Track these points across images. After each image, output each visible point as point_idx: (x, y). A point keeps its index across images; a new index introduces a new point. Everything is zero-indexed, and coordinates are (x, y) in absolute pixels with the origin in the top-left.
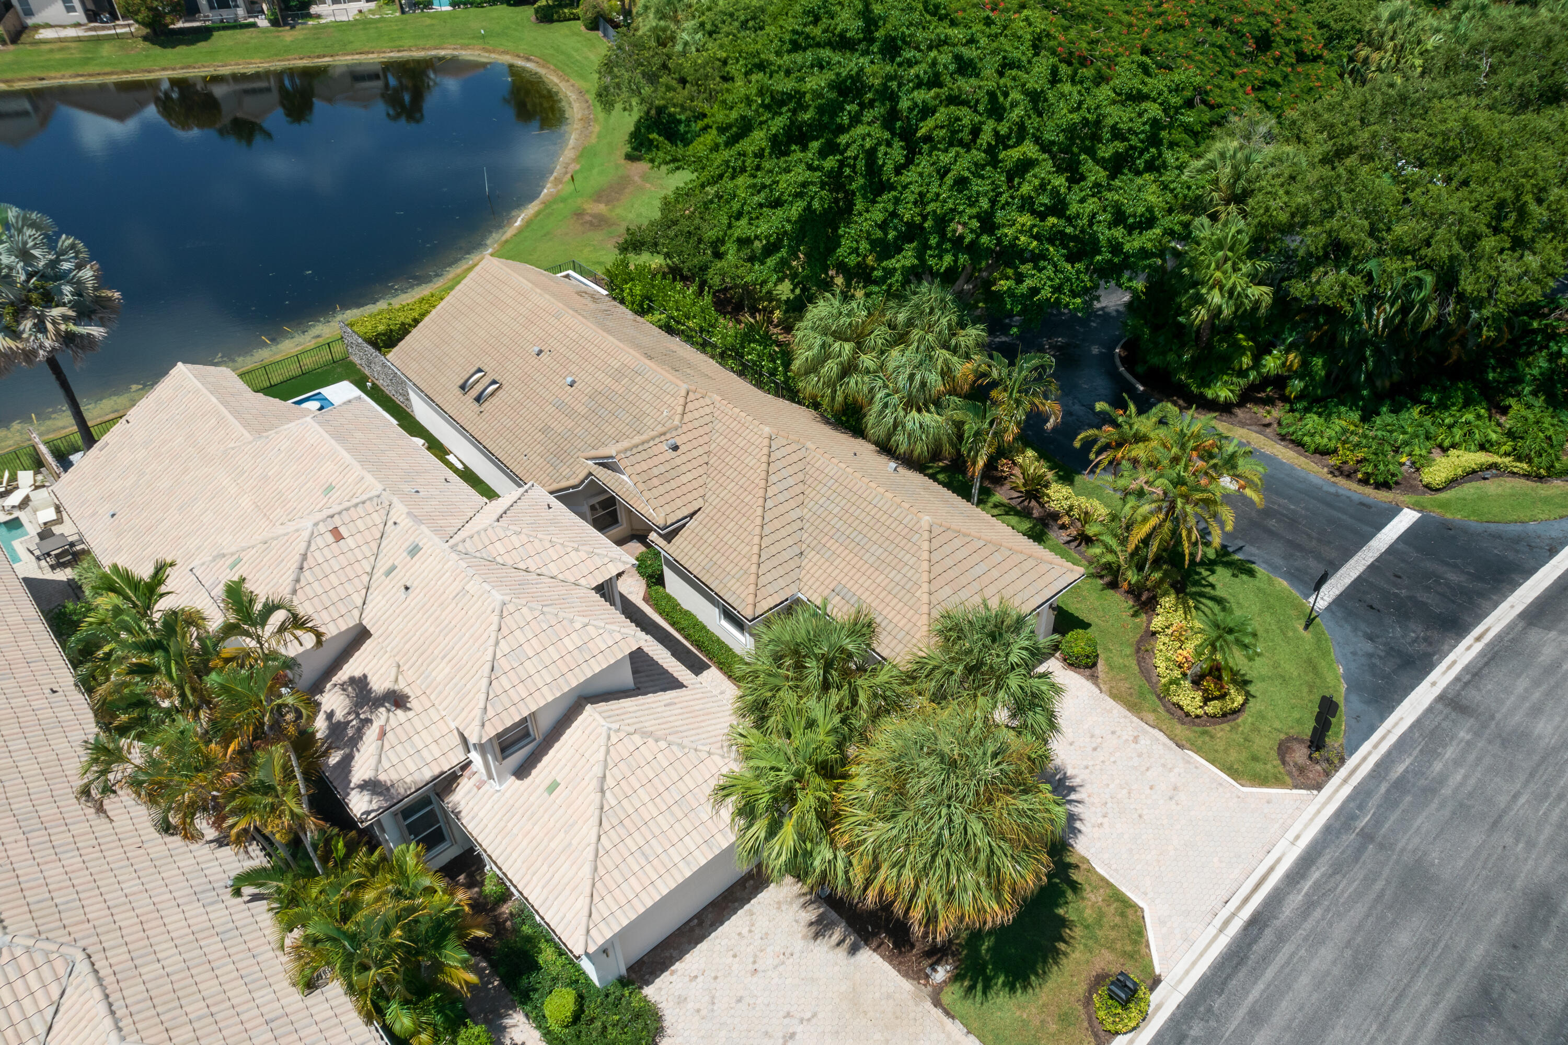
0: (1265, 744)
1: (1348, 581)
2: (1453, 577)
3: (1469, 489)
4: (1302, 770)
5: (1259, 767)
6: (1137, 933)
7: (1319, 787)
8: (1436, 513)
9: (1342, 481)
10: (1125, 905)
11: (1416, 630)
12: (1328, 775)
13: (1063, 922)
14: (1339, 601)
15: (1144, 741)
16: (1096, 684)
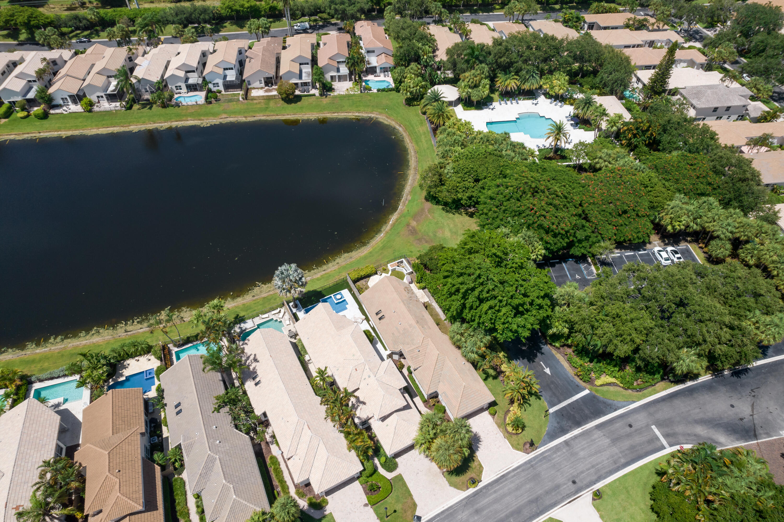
0: (522, 442)
1: (561, 407)
2: (587, 412)
3: (605, 388)
4: (526, 449)
5: (518, 447)
6: (481, 472)
7: (528, 454)
8: (594, 393)
9: (576, 377)
10: (481, 466)
11: (570, 423)
12: (531, 452)
13: (469, 466)
14: (556, 412)
15: (498, 435)
16: (493, 419)
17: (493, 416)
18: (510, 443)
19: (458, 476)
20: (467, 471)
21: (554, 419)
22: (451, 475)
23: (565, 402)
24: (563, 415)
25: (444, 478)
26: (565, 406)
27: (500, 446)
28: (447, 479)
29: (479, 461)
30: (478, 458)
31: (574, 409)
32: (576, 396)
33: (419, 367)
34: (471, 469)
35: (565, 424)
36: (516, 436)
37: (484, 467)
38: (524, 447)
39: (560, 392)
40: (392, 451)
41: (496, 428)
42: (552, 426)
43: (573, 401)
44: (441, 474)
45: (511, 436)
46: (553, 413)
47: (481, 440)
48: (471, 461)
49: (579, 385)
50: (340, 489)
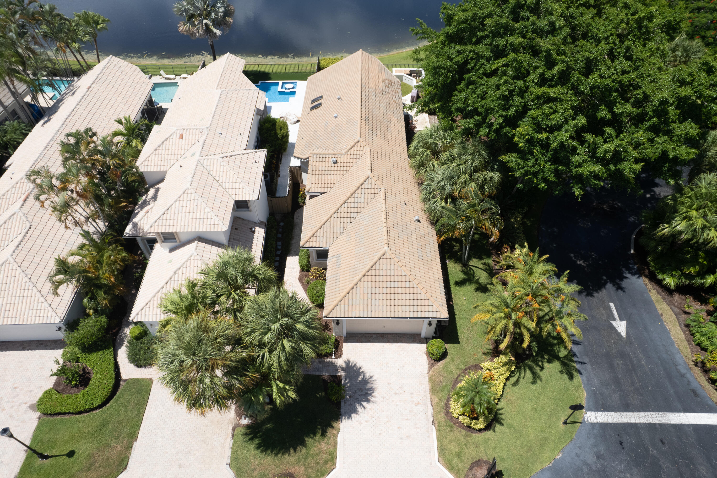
1: (625, 420)
5: (456, 461)
9: (698, 371)
10: (332, 459)
13: (303, 443)
15: (420, 408)
16: (430, 369)
17: (432, 361)
18: (438, 441)
19: (262, 452)
20: (292, 451)
21: (592, 441)
22: (250, 439)
23: (642, 414)
24: (621, 443)
25: (230, 438)
26: (636, 424)
27: (408, 437)
28: (233, 445)
29: (336, 443)
30: (336, 436)
31: (663, 443)
32: (681, 414)
33: (322, 193)
34: (304, 450)
35: (620, 472)
36: (464, 432)
37: (338, 465)
38: (471, 469)
39: (637, 384)
40: (143, 316)
41: (425, 392)
42: (577, 455)
43: (667, 424)
44: (231, 427)
45: (451, 427)
46: (593, 425)
47: (372, 399)
48: (315, 434)
49: (700, 391)
50: (24, 349)
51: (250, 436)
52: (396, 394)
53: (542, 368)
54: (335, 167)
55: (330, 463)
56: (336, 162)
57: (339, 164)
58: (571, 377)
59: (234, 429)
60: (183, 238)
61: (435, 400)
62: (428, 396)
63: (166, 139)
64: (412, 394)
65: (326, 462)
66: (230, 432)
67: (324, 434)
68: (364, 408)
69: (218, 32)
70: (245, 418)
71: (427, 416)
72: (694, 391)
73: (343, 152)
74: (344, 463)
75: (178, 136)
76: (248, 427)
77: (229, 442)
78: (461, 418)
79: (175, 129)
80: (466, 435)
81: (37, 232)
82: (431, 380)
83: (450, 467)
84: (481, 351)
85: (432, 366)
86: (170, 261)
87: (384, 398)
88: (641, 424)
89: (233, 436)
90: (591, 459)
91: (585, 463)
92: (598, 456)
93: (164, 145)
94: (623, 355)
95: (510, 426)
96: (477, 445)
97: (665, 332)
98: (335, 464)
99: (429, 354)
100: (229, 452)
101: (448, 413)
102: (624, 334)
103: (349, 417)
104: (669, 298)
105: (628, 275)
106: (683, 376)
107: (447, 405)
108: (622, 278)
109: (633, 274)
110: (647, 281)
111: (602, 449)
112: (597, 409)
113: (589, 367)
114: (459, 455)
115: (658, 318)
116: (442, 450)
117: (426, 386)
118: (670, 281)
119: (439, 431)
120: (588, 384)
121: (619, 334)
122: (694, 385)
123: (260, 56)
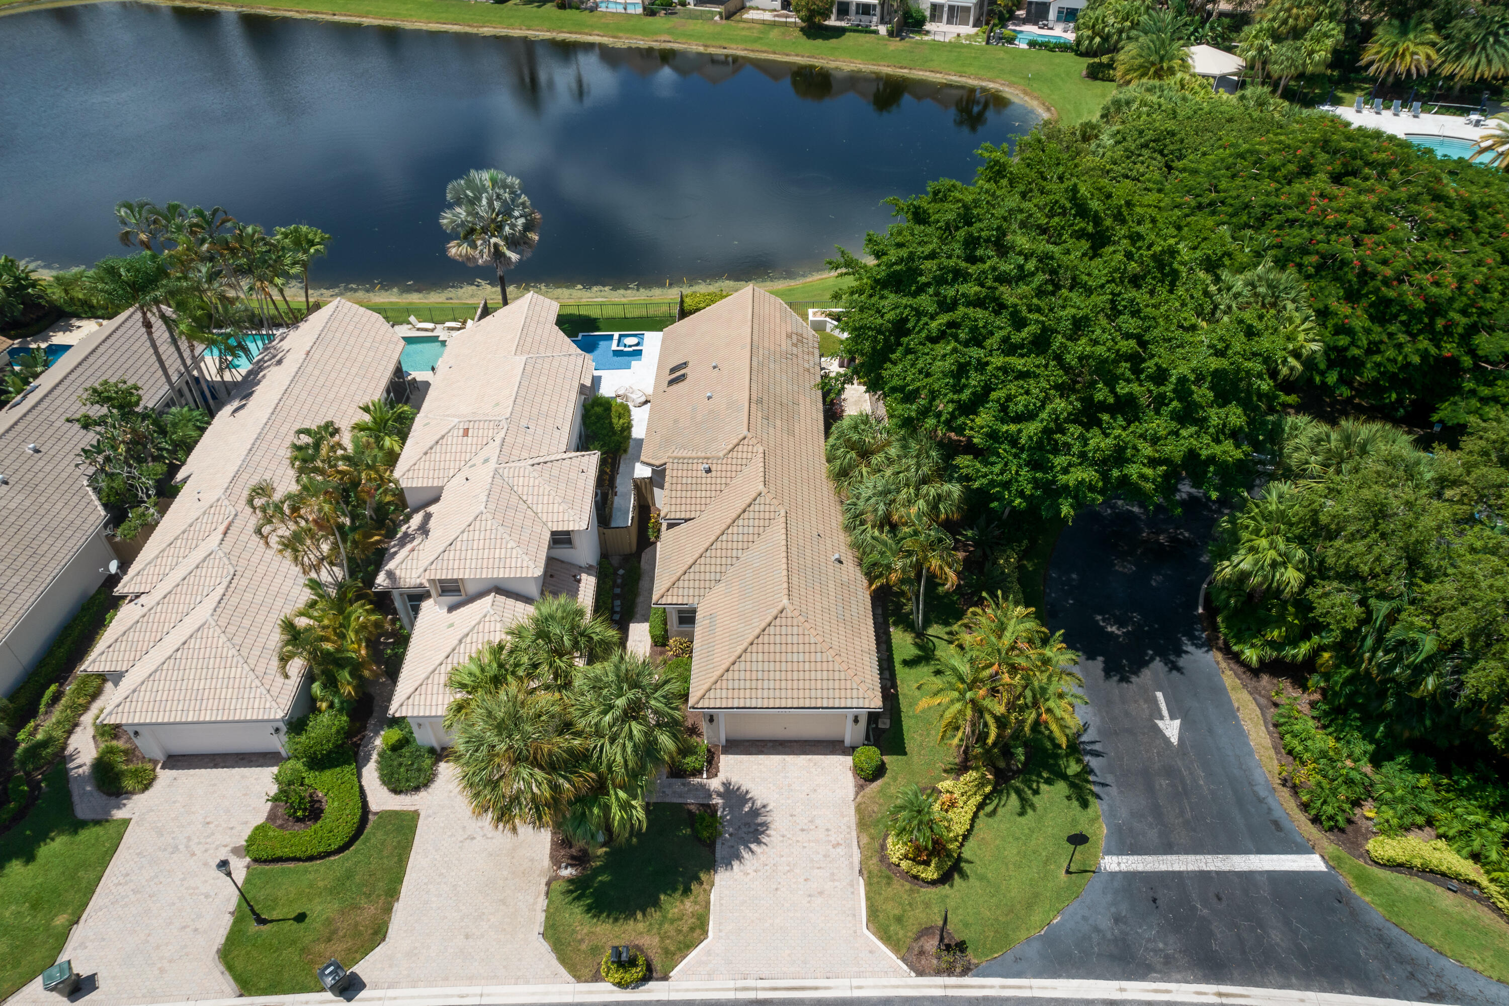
4: (922, 953)
5: (894, 928)
7: (920, 973)
10: (700, 926)
11: (1171, 945)
12: (938, 972)
14: (1130, 875)
15: (840, 850)
16: (857, 794)
17: (862, 782)
18: (868, 899)
19: (594, 916)
20: (639, 915)
21: (1109, 897)
22: (574, 899)
23: (1191, 858)
24: (1154, 900)
25: (542, 897)
26: (1180, 873)
27: (821, 893)
28: (548, 906)
29: (708, 903)
30: (708, 893)
31: (1219, 899)
32: (1252, 857)
33: (686, 520)
34: (657, 915)
35: (1149, 940)
36: (908, 886)
37: (710, 934)
38: (917, 939)
39: (1188, 815)
40: (410, 707)
41: (849, 827)
42: (1085, 918)
43: (1229, 872)
44: (544, 880)
45: (889, 878)
46: (1113, 874)
47: (765, 839)
48: (675, 890)
49: (1285, 823)
50: (216, 766)
51: (575, 895)
52: (803, 830)
53: (1036, 792)
54: (707, 479)
55: (698, 931)
56: (709, 471)
57: (714, 474)
58: (1085, 805)
59: (548, 884)
60: (471, 589)
61: (865, 840)
62: (854, 834)
63: (443, 437)
64: (828, 830)
65: (692, 929)
66: (543, 888)
67: (687, 891)
68: (752, 852)
69: (514, 256)
70: (566, 868)
71: (852, 863)
72: (1277, 825)
73: (721, 454)
74: (720, 931)
75: (461, 432)
76: (571, 881)
77: (542, 902)
78: (904, 864)
79: (456, 420)
80: (911, 890)
81: (244, 582)
82: (859, 809)
83: (886, 938)
84: (940, 765)
85: (860, 788)
86: (451, 625)
87: (783, 836)
88: (1188, 872)
89: (547, 893)
90: (1105, 923)
91: (1097, 929)
92: (1117, 920)
93: (439, 446)
94: (1169, 772)
95: (982, 878)
96: (927, 905)
97: (1241, 734)
98: (705, 933)
99: (857, 770)
100: (541, 917)
101: (884, 859)
102: (1174, 740)
103: (728, 864)
104: (1254, 683)
105: (1190, 648)
106: (1261, 801)
107: (883, 847)
108: (1180, 652)
109: (1198, 646)
110: (1219, 656)
111: (1124, 908)
112: (1121, 852)
113: (1113, 791)
114: (899, 919)
115: (1231, 714)
116: (873, 913)
117: (851, 817)
118: (1251, 654)
119: (869, 884)
120: (1112, 814)
121: (1167, 740)
122: (1278, 814)
123: (579, 286)
